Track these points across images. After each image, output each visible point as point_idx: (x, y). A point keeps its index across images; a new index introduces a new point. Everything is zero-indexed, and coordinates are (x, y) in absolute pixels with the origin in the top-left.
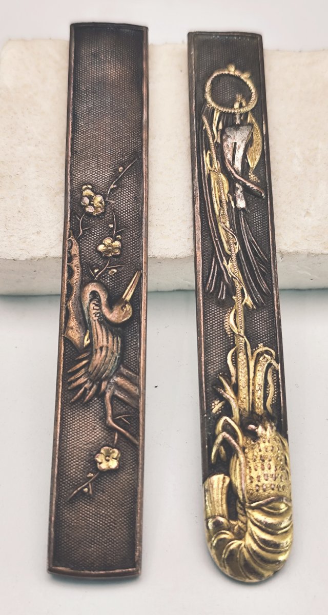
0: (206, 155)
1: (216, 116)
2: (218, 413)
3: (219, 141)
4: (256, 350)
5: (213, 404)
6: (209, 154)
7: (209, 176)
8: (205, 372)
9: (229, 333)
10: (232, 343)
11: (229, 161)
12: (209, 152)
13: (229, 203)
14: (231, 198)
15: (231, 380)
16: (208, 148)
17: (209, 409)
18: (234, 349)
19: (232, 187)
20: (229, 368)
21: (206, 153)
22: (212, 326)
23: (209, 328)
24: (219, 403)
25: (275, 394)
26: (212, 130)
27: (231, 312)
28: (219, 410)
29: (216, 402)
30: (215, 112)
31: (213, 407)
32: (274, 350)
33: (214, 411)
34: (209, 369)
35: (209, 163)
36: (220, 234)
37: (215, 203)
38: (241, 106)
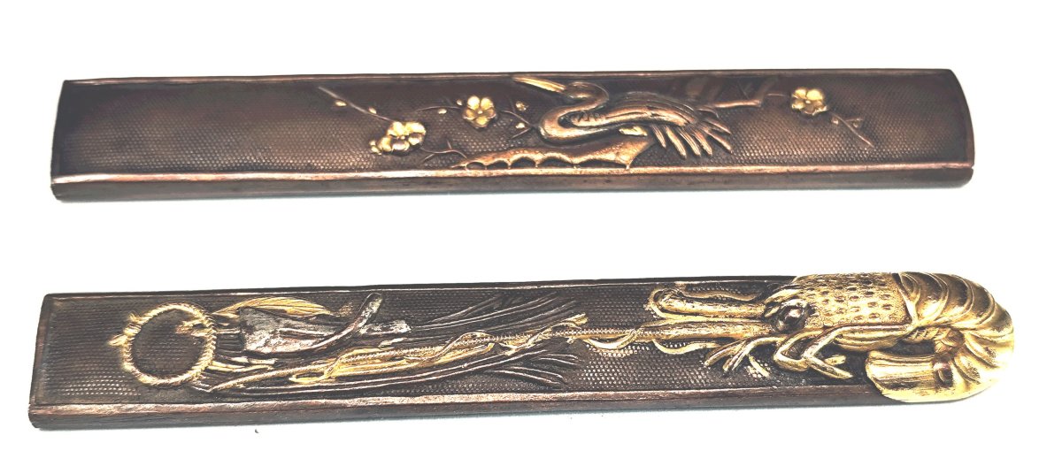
0: (297, 383)
1: (219, 366)
2: (769, 369)
3: (272, 361)
4: (655, 314)
5: (755, 376)
6: (297, 377)
7: (340, 378)
8: (700, 389)
9: (631, 352)
10: (648, 348)
11: (314, 344)
12: (293, 379)
13: (396, 347)
14: (385, 343)
15: (712, 349)
16: (284, 380)
17: (762, 382)
18: (657, 345)
19: (364, 342)
20: (692, 352)
21: (293, 383)
22: (620, 377)
23: (624, 382)
24: (752, 366)
25: (725, 290)
26: (249, 373)
27: (594, 347)
28: (764, 367)
29: (752, 371)
30: (210, 367)
31: (760, 376)
32: (653, 290)
33: (766, 374)
34: (695, 381)
35: (316, 379)
36: (454, 361)
37: (395, 368)
38: (201, 327)
